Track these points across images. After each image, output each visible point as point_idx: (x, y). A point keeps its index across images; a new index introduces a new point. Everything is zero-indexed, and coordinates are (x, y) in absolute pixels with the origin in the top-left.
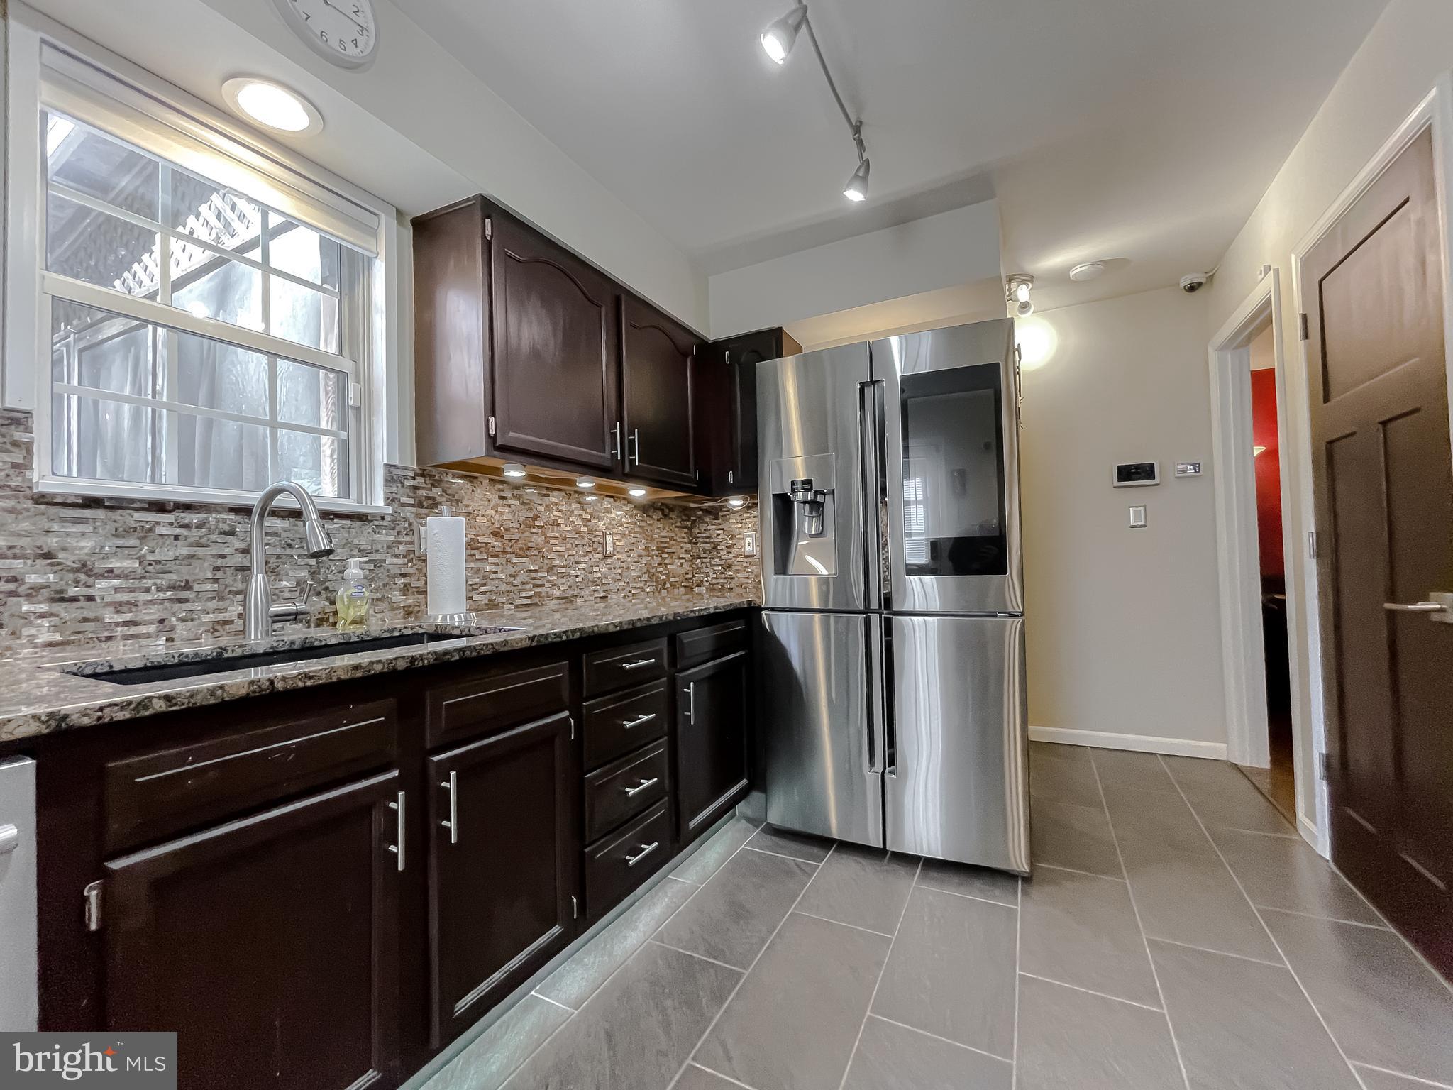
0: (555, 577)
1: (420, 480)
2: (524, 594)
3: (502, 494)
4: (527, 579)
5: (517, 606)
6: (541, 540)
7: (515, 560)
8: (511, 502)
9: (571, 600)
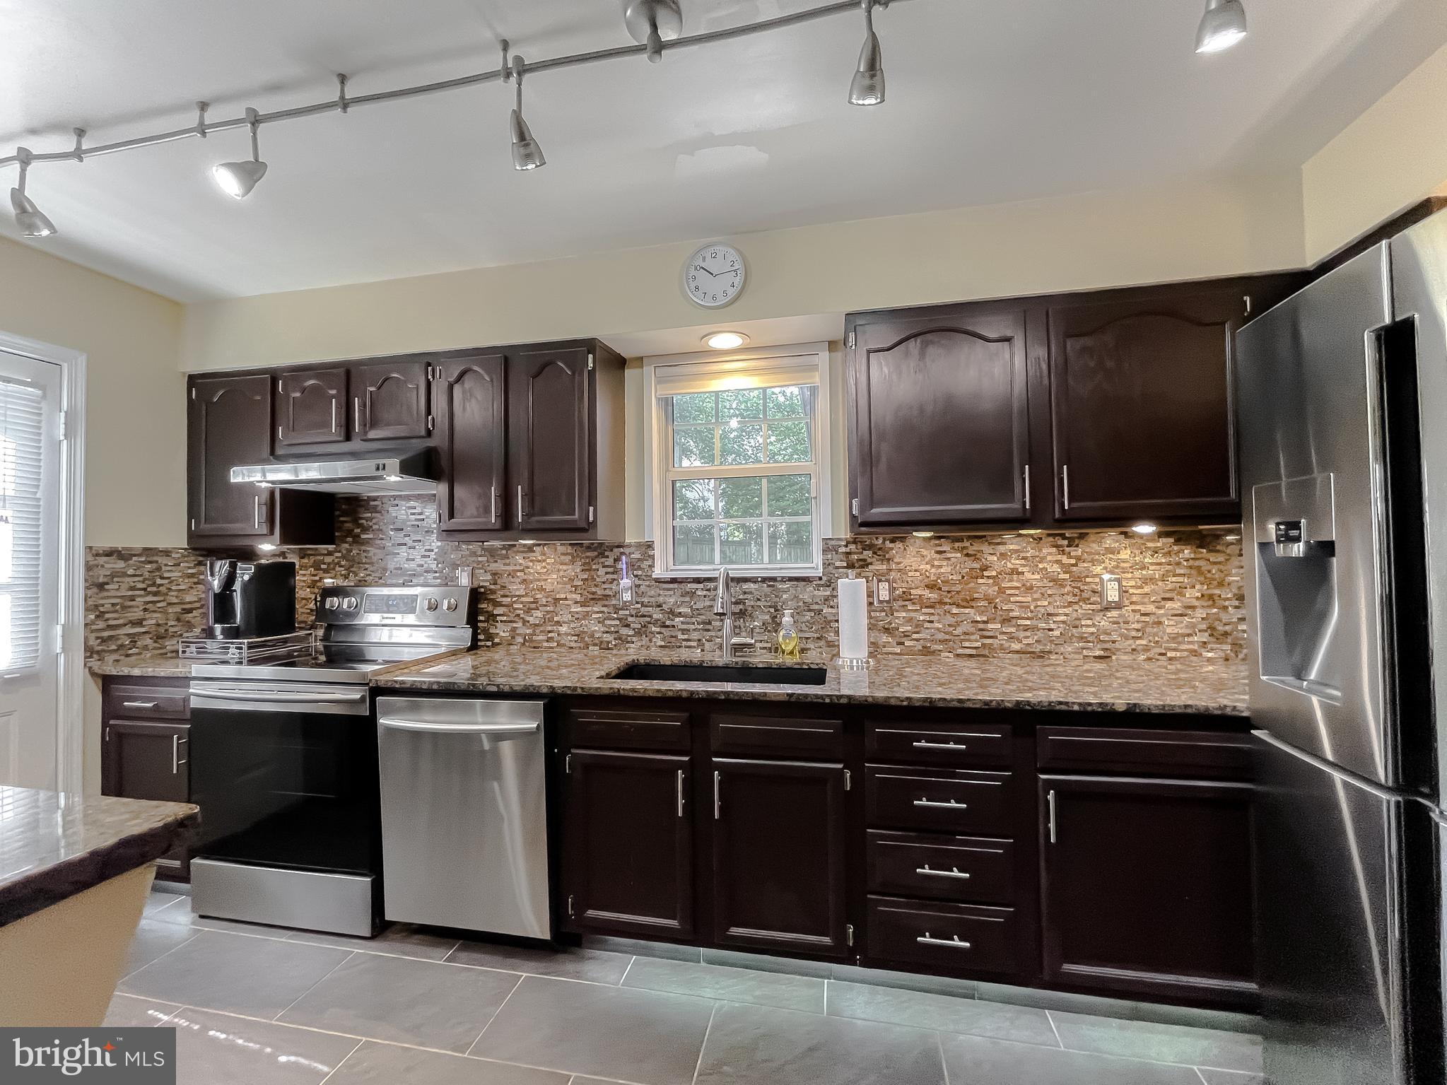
0: (1013, 630)
2: (967, 644)
3: (939, 549)
4: (973, 630)
5: (958, 655)
6: (992, 591)
7: (955, 610)
8: (949, 555)
9: (1042, 655)
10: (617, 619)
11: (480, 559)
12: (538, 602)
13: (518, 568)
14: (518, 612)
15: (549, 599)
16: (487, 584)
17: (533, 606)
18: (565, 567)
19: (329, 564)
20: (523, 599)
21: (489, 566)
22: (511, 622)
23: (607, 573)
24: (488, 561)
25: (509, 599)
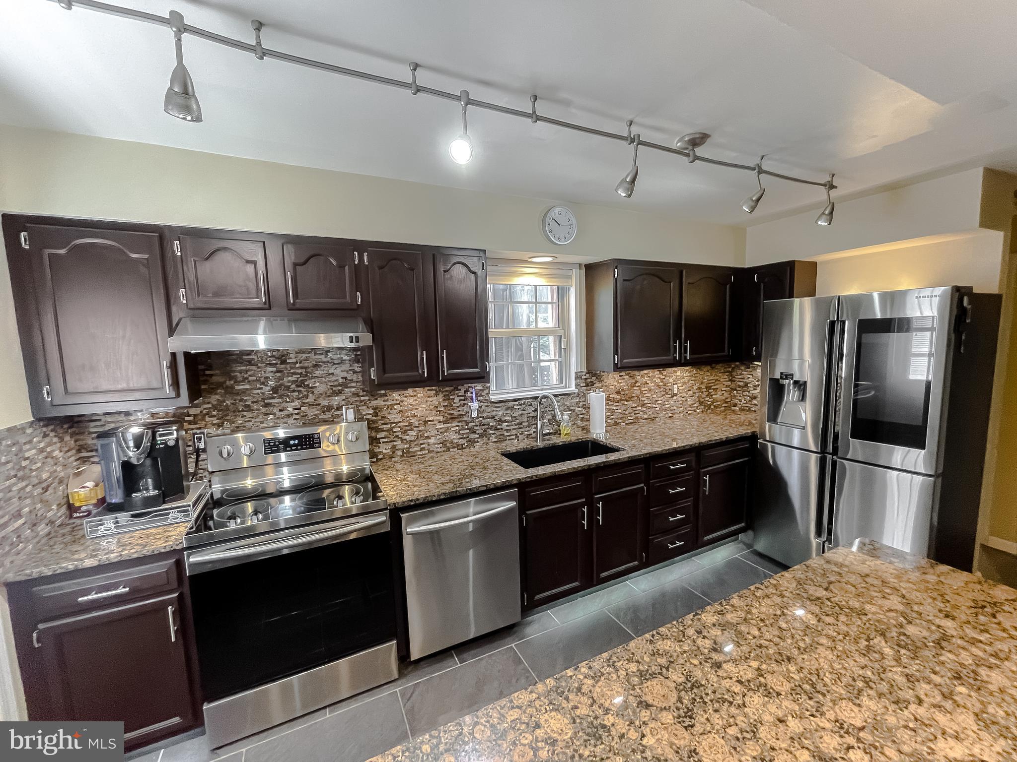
0: (645, 409)
1: (588, 375)
2: (630, 418)
3: (621, 374)
4: (632, 411)
5: (626, 424)
6: (638, 392)
7: (626, 403)
8: (624, 377)
9: (652, 419)
10: (467, 429)
11: (362, 398)
12: (411, 425)
13: (395, 402)
14: (397, 434)
15: (421, 422)
16: (370, 417)
17: (409, 428)
18: (431, 399)
19: (195, 415)
20: (400, 424)
21: (370, 403)
22: (391, 442)
23: (460, 400)
24: (369, 400)
25: (389, 426)
